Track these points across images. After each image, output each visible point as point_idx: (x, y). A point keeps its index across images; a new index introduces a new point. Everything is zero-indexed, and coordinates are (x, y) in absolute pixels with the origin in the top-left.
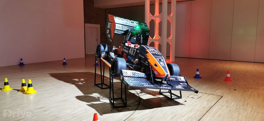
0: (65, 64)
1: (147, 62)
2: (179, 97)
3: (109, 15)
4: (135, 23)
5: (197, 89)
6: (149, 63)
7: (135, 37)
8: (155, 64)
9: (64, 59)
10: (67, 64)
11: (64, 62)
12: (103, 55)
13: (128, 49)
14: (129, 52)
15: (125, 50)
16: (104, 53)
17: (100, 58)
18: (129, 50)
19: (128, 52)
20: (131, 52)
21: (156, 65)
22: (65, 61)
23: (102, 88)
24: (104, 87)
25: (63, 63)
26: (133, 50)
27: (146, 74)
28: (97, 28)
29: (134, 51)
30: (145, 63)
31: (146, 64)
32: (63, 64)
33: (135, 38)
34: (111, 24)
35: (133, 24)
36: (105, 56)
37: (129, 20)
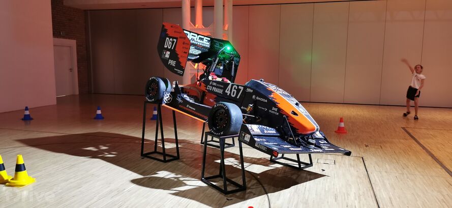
0: (27, 118)
1: (276, 109)
2: (309, 164)
4: (204, 40)
5: (348, 149)
6: (279, 110)
7: (221, 65)
8: (293, 111)
9: (27, 109)
10: (32, 119)
11: (25, 115)
13: (222, 86)
14: (226, 91)
15: (214, 89)
16: (168, 95)
17: (161, 104)
18: (224, 89)
19: (224, 91)
20: (231, 91)
21: (295, 114)
22: (27, 113)
23: (165, 161)
24: (167, 158)
25: (23, 117)
26: (235, 88)
27: (277, 130)
28: (70, 47)
29: (238, 90)
30: (270, 111)
31: (273, 112)
32: (22, 119)
33: (222, 68)
36: (169, 101)
37: (196, 35)
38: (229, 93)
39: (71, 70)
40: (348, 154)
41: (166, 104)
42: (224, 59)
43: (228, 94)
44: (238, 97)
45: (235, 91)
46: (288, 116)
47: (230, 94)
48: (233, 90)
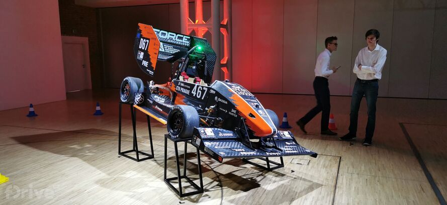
0: (32, 115)
1: (235, 111)
2: (279, 164)
3: (140, 24)
4: (184, 39)
5: (315, 151)
6: (238, 112)
7: (194, 65)
8: (251, 114)
9: (31, 106)
10: (37, 115)
11: (30, 112)
12: (138, 98)
13: (189, 87)
14: (192, 92)
15: (182, 89)
16: (139, 95)
17: (133, 104)
18: (191, 90)
19: (190, 92)
20: (196, 92)
22: (32, 109)
23: (138, 160)
25: (28, 113)
26: (200, 90)
27: (234, 132)
28: (83, 44)
29: (203, 91)
30: (230, 113)
31: (232, 114)
32: (28, 116)
33: (194, 67)
34: (148, 41)
35: (181, 41)
36: (141, 101)
37: (175, 34)
38: (194, 93)
39: (84, 66)
40: (315, 155)
41: (138, 105)
42: (197, 59)
43: (194, 95)
44: (203, 99)
45: (200, 92)
46: (245, 119)
47: (196, 95)
48: (198, 91)
